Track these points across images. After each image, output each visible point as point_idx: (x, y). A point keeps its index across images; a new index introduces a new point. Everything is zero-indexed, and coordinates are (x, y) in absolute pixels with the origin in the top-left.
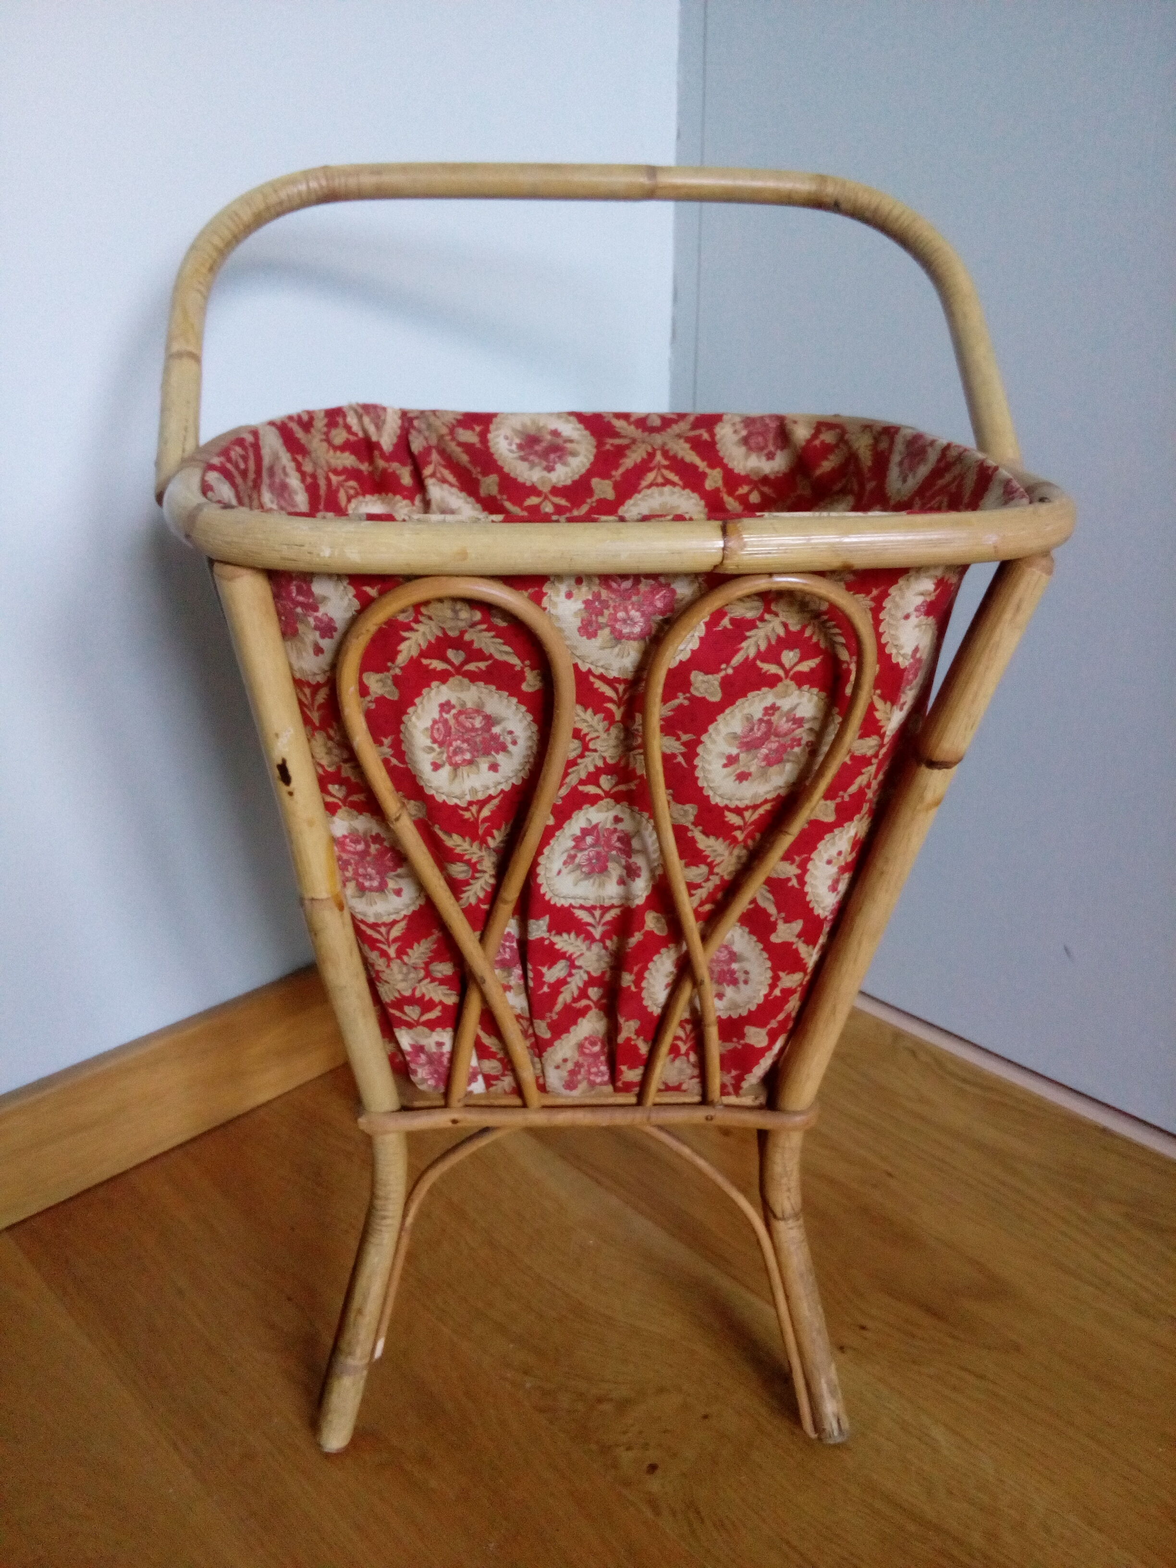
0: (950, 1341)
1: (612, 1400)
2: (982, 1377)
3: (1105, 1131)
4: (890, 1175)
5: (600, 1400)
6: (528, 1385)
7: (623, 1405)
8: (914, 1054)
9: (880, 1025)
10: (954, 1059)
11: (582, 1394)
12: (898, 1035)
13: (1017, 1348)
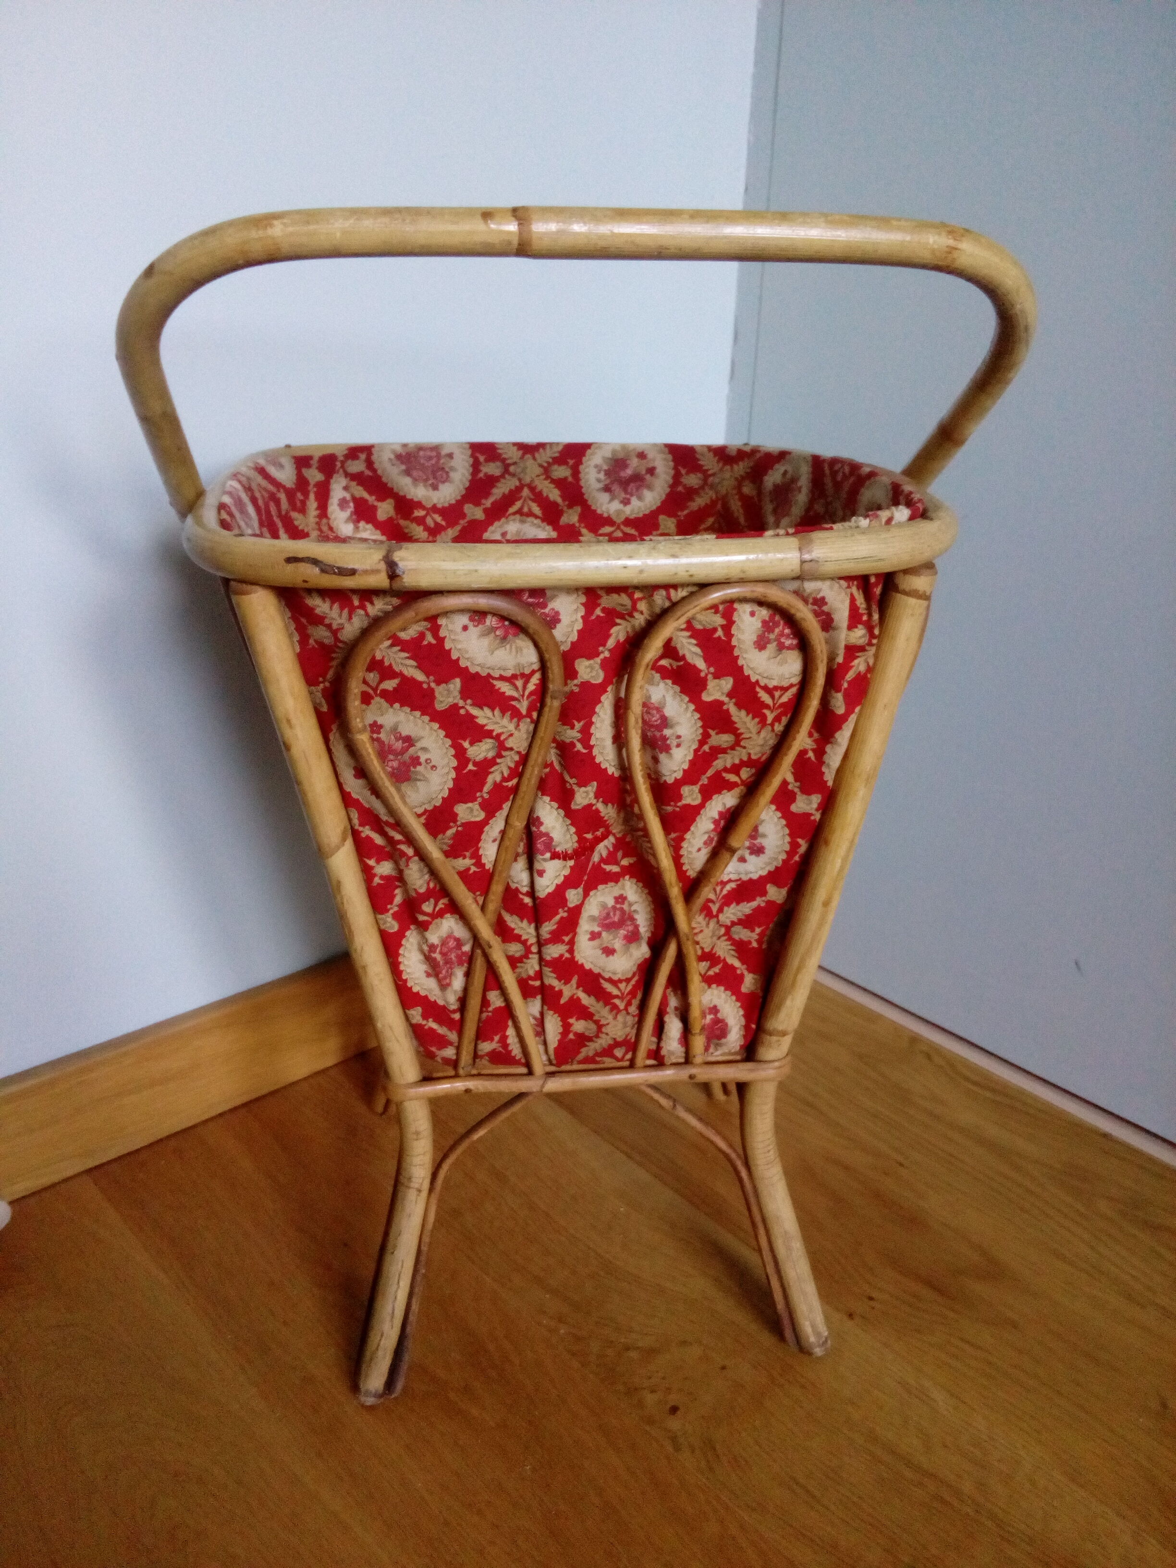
0: (952, 1315)
2: (979, 1348)
9: (898, 1029)
11: (612, 1342)
12: (915, 1039)
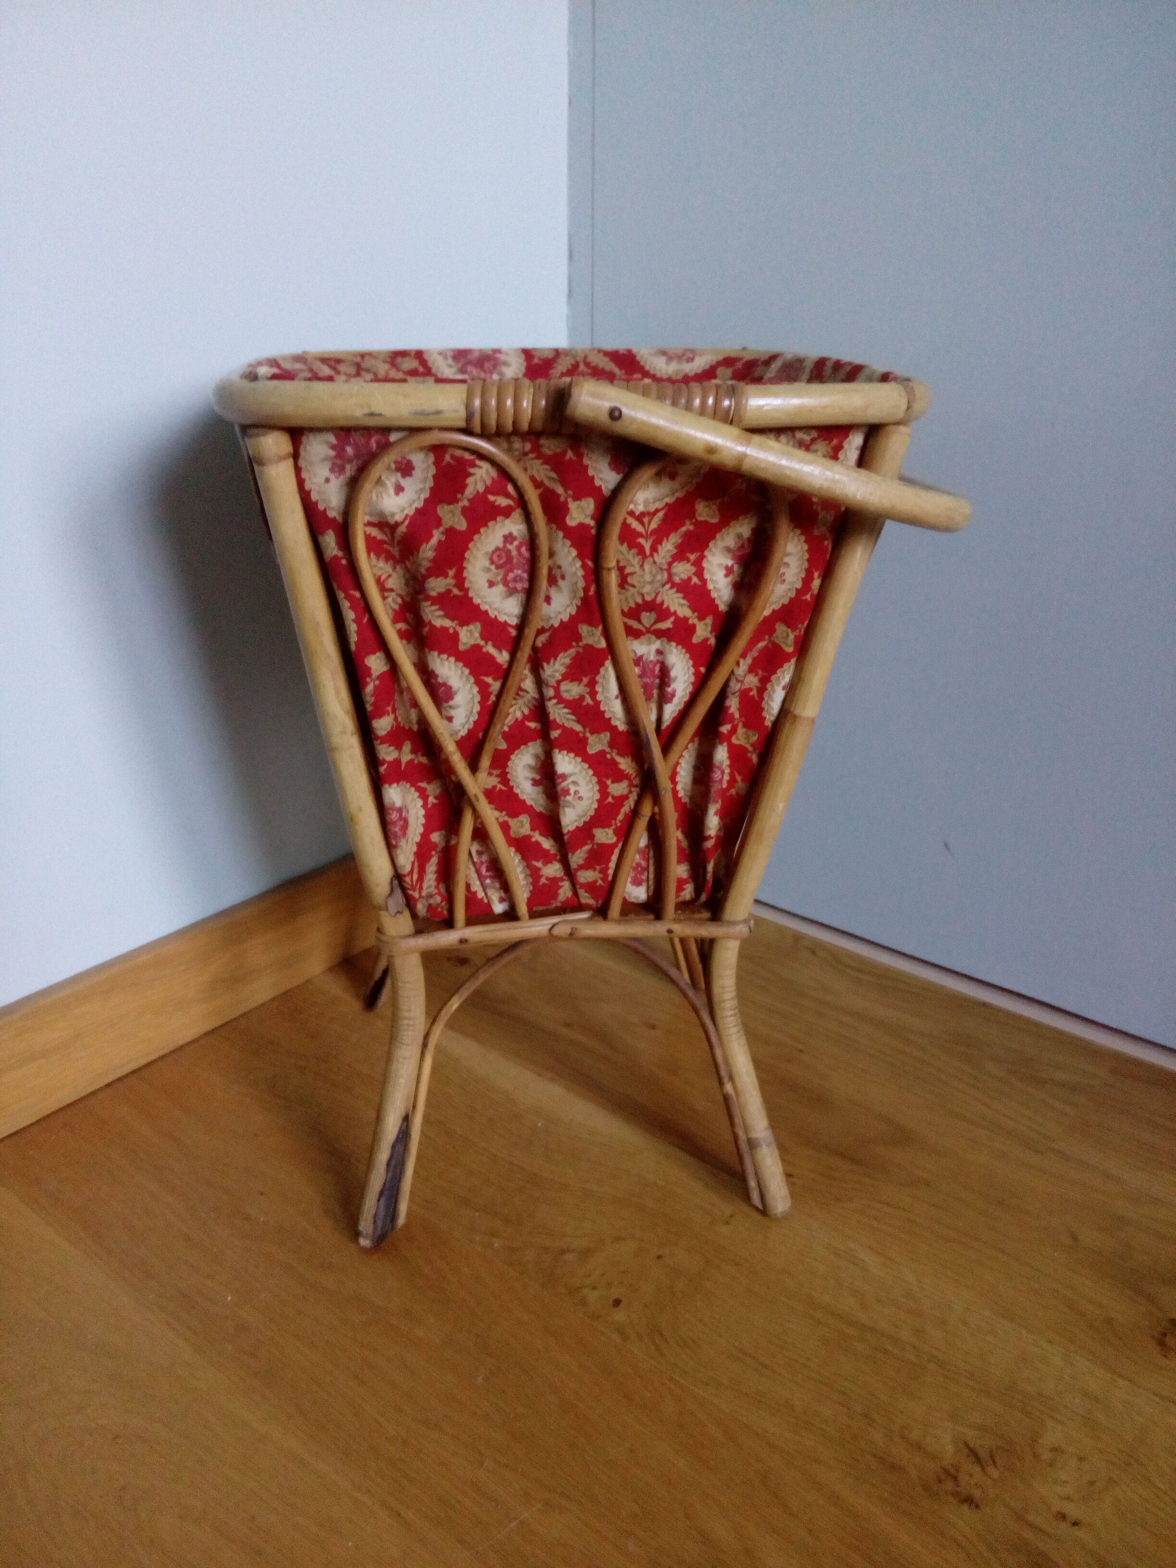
1: (573, 1251)
3: (985, 1005)
4: (801, 1051)
6: (496, 1245)
7: (585, 1254)
8: (814, 952)
10: (849, 954)
13: (927, 1184)
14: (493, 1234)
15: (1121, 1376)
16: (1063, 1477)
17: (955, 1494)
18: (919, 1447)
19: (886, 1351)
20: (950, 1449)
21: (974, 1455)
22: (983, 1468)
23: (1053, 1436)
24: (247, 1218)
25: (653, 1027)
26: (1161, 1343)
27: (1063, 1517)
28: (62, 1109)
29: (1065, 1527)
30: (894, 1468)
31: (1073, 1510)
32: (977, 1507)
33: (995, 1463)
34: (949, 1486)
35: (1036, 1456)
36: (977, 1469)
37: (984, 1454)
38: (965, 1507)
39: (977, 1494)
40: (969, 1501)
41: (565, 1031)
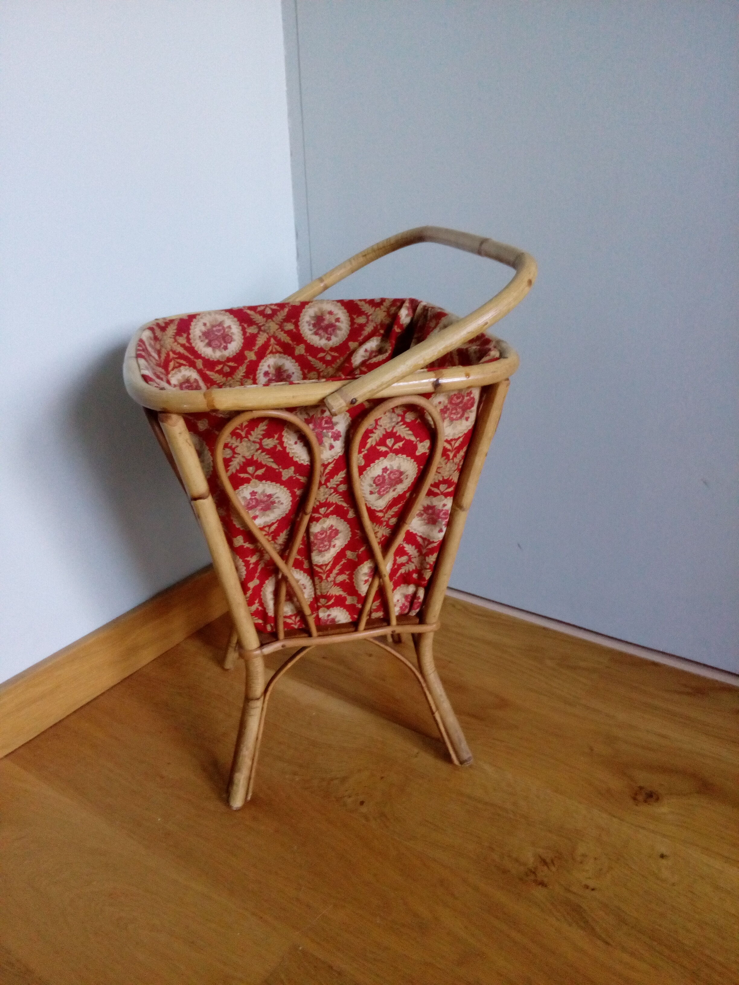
1: (337, 778)
5: (332, 780)
7: (344, 780)
14: (295, 774)
15: (614, 816)
16: (587, 868)
17: (535, 881)
18: (517, 860)
19: (499, 815)
20: (532, 860)
21: (544, 862)
22: (548, 867)
23: (581, 849)
24: (162, 777)
25: (371, 655)
26: (635, 799)
27: (587, 887)
28: (51, 727)
29: (587, 891)
30: (505, 872)
31: (591, 883)
32: (546, 886)
33: (554, 864)
34: (532, 877)
35: (573, 859)
36: (546, 868)
37: (548, 860)
38: (540, 887)
39: (546, 880)
40: (543, 884)
41: (325, 662)
